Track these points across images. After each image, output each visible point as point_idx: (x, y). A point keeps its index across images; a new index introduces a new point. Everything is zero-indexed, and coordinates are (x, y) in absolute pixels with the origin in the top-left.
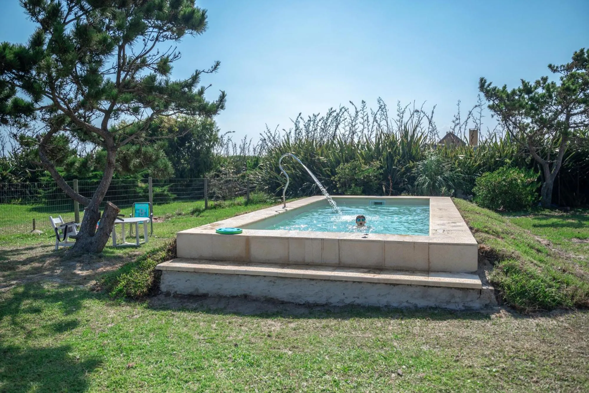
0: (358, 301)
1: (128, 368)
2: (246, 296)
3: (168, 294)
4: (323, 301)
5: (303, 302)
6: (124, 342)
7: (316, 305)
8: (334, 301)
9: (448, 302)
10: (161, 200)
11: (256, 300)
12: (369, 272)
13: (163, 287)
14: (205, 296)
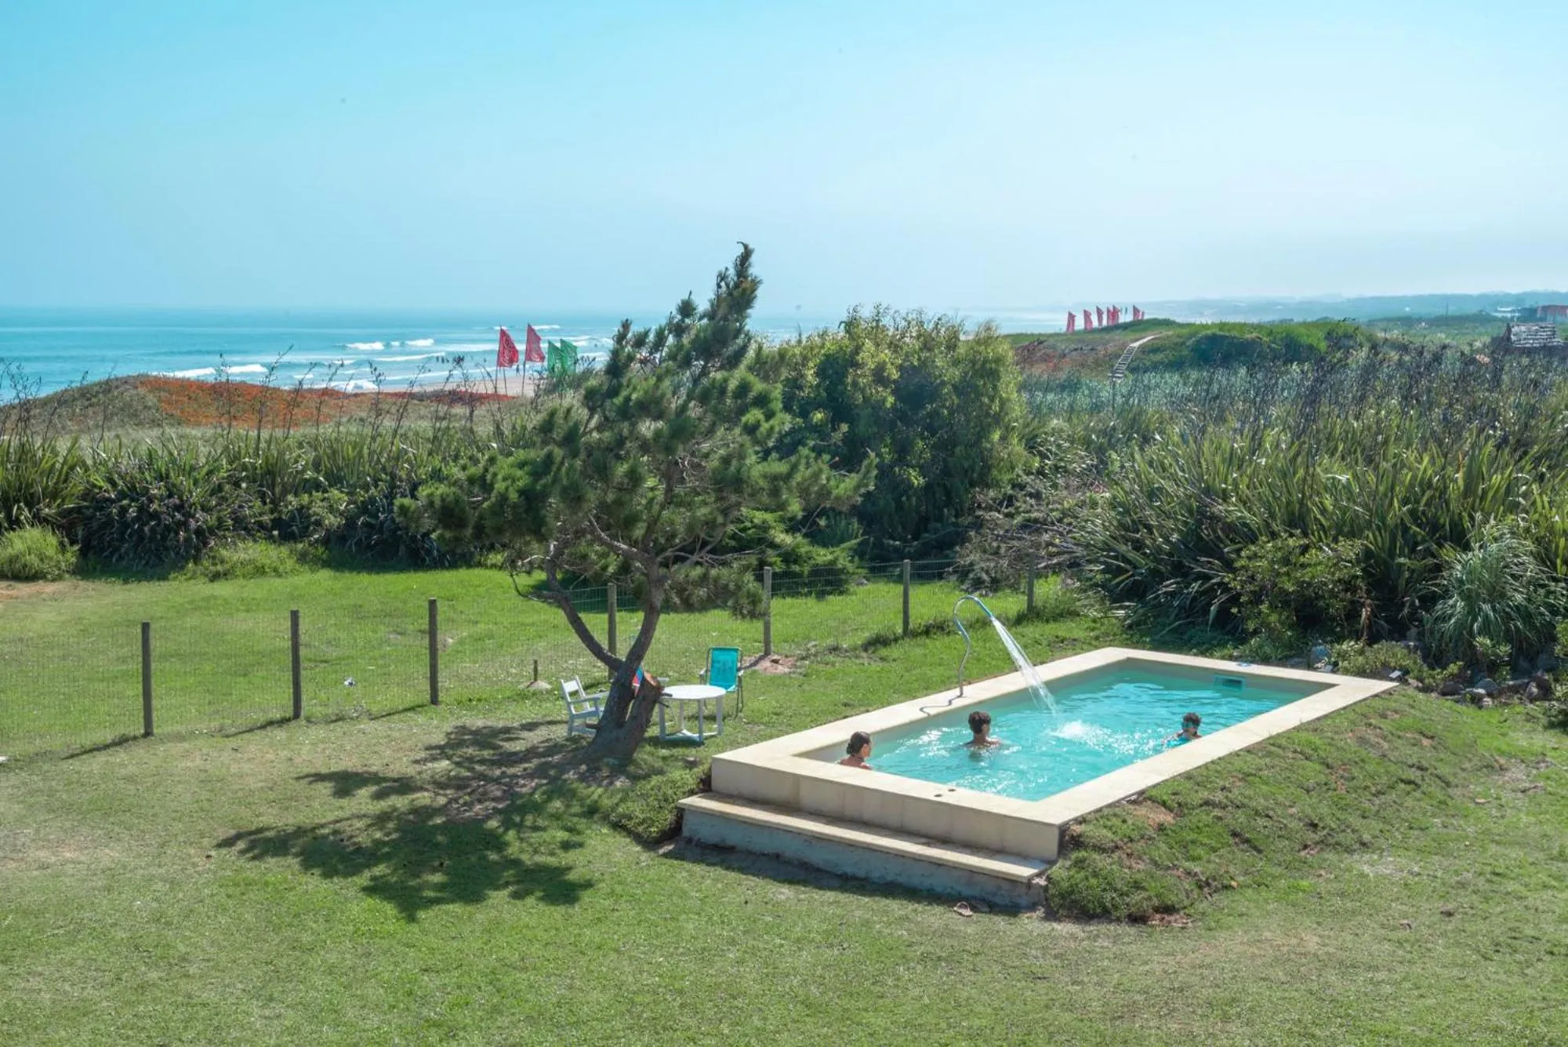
0: (900, 879)
1: (613, 910)
2: (778, 856)
3: (689, 841)
4: (861, 874)
5: (839, 873)
6: (618, 889)
7: (854, 878)
8: (875, 875)
9: (994, 895)
10: (829, 583)
11: (788, 862)
12: (928, 844)
13: (686, 832)
14: (731, 849)
